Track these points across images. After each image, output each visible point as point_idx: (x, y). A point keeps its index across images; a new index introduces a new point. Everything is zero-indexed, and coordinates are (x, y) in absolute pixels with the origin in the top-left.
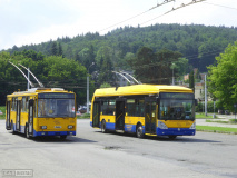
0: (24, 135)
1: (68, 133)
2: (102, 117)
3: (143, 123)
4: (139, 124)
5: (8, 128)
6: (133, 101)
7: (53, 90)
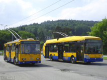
0: (13, 63)
1: (37, 62)
2: (50, 53)
3: (75, 56)
4: (72, 56)
5: (5, 59)
6: (68, 45)
7: (28, 39)
